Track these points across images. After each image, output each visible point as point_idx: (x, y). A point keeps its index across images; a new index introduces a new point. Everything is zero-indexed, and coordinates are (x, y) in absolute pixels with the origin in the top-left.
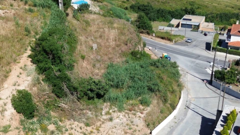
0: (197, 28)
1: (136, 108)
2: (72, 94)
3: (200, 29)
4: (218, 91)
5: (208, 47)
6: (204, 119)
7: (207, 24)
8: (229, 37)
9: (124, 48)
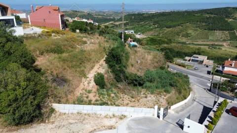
0: (202, 62)
1: (162, 94)
2: (125, 81)
3: (204, 63)
4: (215, 95)
5: (209, 73)
6: (205, 107)
7: (208, 61)
8: (223, 67)
9: (156, 64)
